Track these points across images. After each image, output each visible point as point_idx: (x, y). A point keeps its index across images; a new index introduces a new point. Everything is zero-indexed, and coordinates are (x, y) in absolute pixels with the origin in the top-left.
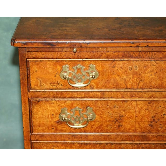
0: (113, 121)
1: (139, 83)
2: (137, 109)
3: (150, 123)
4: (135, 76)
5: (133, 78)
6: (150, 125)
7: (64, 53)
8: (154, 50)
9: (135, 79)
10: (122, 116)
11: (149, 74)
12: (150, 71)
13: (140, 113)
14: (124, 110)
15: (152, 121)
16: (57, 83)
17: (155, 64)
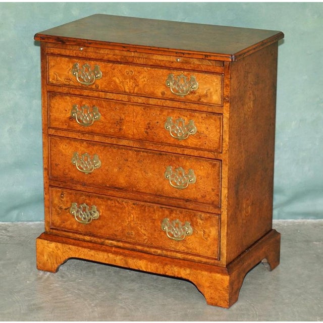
0: (115, 124)
1: (135, 87)
2: (135, 114)
3: (146, 130)
4: (131, 80)
5: (130, 82)
6: (146, 132)
7: (75, 52)
8: (144, 57)
9: (131, 83)
10: (122, 119)
11: (142, 80)
12: (144, 77)
13: (136, 118)
14: (124, 114)
15: (148, 127)
16: (69, 79)
17: (147, 71)
